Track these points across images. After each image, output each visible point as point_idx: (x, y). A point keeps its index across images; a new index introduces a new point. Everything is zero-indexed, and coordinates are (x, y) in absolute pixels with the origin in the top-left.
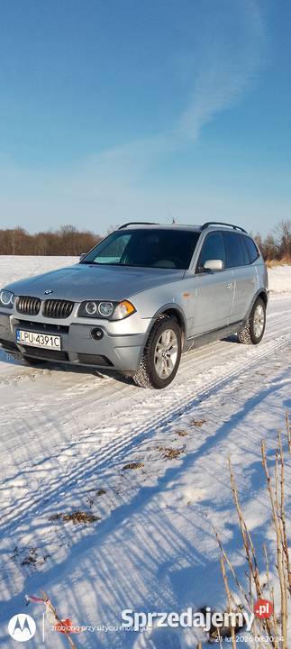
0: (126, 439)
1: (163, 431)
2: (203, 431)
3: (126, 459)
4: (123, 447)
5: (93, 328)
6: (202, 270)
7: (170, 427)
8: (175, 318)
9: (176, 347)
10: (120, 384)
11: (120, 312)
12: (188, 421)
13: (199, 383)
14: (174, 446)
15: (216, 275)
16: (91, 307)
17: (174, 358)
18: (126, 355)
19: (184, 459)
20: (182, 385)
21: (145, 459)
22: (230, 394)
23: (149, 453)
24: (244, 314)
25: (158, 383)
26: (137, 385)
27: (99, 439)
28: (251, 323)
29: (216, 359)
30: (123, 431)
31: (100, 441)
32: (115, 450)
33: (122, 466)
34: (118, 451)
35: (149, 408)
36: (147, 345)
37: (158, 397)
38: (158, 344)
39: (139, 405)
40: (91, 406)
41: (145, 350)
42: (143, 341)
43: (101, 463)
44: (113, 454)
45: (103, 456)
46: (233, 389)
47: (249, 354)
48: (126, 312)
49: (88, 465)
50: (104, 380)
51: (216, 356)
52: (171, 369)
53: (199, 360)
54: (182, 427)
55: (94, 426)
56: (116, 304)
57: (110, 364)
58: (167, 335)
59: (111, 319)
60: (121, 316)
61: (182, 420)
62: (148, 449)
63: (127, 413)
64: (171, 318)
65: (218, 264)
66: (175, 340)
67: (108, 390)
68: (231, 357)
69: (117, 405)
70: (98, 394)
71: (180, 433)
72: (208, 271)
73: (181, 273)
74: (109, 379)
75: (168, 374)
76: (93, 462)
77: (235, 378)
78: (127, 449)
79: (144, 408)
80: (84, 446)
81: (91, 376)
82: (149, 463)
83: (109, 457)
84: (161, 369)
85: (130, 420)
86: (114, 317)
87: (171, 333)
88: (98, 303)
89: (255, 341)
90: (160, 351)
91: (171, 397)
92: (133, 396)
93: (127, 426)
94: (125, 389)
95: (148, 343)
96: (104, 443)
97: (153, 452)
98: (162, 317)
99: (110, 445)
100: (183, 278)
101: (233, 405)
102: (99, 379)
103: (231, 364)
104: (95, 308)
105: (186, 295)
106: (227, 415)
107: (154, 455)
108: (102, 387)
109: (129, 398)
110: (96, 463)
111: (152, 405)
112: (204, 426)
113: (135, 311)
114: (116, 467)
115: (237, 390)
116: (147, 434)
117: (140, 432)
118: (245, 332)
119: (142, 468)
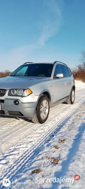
0: (31, 151)
1: (48, 146)
2: (66, 146)
3: (33, 166)
4: (30, 157)
5: (15, 100)
6: (55, 78)
7: (50, 143)
8: (47, 95)
9: (48, 107)
10: (26, 122)
11: (26, 93)
12: (57, 140)
13: (57, 120)
14: (55, 155)
15: (60, 80)
16: (14, 92)
17: (47, 111)
18: (29, 111)
19: (61, 164)
20: (51, 122)
21: (42, 166)
22: (71, 125)
23: (43, 161)
24: (68, 94)
25: (41, 121)
26: (33, 123)
27: (18, 152)
28: (71, 97)
29: (61, 110)
30: (29, 146)
31: (19, 153)
32: (26, 158)
33: (31, 171)
34: (27, 159)
35: (39, 133)
36: (37, 107)
37: (42, 128)
38: (41, 106)
39: (35, 132)
40: (15, 133)
41: (37, 109)
42: (35, 105)
43: (19, 168)
44: (25, 161)
45: (21, 163)
46: (71, 122)
47: (71, 108)
48: (28, 93)
49: (13, 170)
50: (19, 121)
51: (60, 109)
52: (46, 115)
53: (55, 111)
54: (56, 143)
55: (16, 144)
56: (24, 90)
57: (22, 115)
58: (45, 102)
59: (22, 96)
60: (26, 95)
61: (55, 139)
62: (43, 158)
63: (30, 136)
64: (46, 95)
65: (61, 75)
66: (47, 104)
67: (21, 125)
68: (66, 109)
69: (26, 132)
70: (17, 128)
71: (56, 147)
72: (58, 78)
73: (48, 78)
74: (22, 120)
75: (45, 117)
76: (15, 167)
77: (70, 118)
78: (32, 158)
79: (37, 133)
80: (11, 157)
81: (14, 119)
82: (44, 168)
83: (23, 164)
84: (43, 116)
85: (32, 140)
86: (23, 95)
87: (46, 101)
88: (16, 90)
89: (72, 103)
90: (42, 109)
91: (47, 127)
92: (32, 128)
93: (31, 143)
94: (28, 125)
95: (37, 105)
96: (21, 154)
97: (45, 160)
98: (42, 95)
99: (24, 155)
100: (49, 80)
101: (74, 130)
102: (17, 120)
103: (66, 112)
104: (15, 92)
105: (51, 87)
106: (73, 136)
107: (46, 162)
108: (19, 124)
109: (30, 129)
110: (17, 168)
111: (40, 131)
112: (65, 143)
113: (32, 93)
114: (28, 172)
115: (73, 123)
116: (40, 148)
117: (37, 146)
118: (69, 100)
119: (41, 172)
